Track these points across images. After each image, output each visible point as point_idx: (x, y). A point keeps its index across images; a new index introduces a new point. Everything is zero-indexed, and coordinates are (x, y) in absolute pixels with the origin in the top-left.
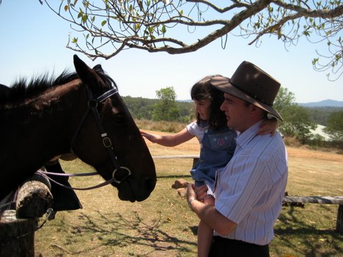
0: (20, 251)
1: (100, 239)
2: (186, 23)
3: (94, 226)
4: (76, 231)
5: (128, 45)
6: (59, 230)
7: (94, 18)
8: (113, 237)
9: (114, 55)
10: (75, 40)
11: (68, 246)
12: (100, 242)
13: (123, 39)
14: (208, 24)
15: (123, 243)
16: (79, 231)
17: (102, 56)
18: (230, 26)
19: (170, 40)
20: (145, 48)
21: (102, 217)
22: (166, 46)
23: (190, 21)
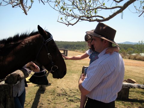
0: (4, 95)
1: (67, 99)
2: (104, 9)
3: (66, 94)
4: (58, 95)
5: (81, 19)
6: (52, 94)
7: (68, 9)
8: (73, 99)
9: (75, 23)
10: (62, 18)
11: (54, 101)
12: (67, 100)
13: (79, 17)
14: (113, 8)
15: (76, 101)
16: (60, 95)
17: (70, 24)
18: (123, 8)
19: (98, 16)
20: (88, 20)
21: (70, 90)
22: (97, 19)
23: (105, 8)
